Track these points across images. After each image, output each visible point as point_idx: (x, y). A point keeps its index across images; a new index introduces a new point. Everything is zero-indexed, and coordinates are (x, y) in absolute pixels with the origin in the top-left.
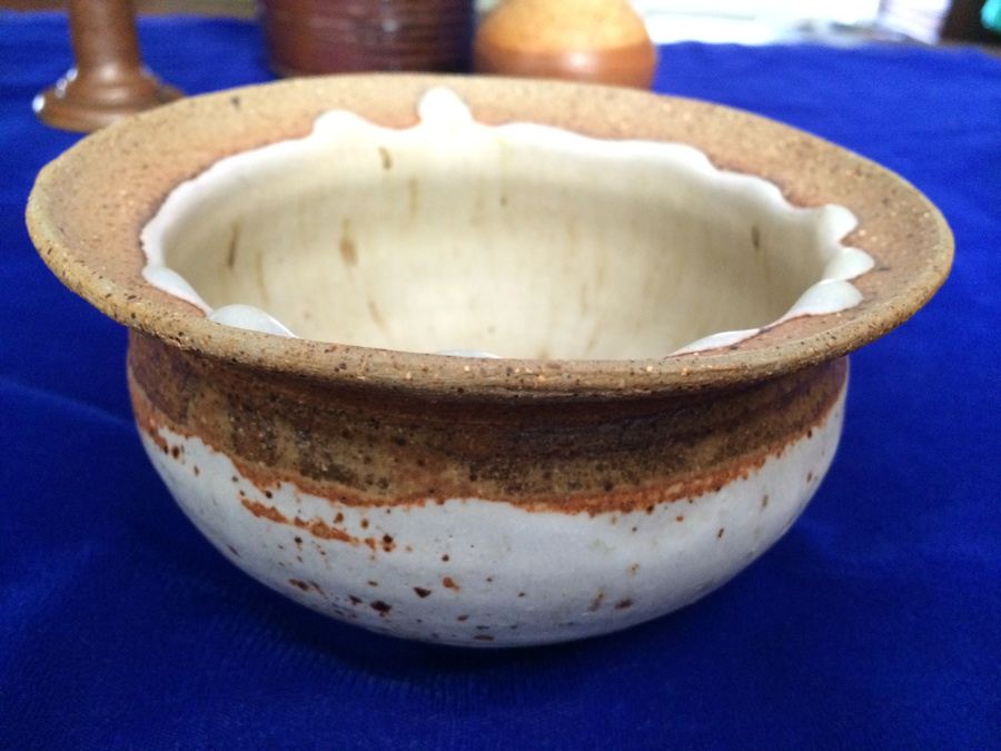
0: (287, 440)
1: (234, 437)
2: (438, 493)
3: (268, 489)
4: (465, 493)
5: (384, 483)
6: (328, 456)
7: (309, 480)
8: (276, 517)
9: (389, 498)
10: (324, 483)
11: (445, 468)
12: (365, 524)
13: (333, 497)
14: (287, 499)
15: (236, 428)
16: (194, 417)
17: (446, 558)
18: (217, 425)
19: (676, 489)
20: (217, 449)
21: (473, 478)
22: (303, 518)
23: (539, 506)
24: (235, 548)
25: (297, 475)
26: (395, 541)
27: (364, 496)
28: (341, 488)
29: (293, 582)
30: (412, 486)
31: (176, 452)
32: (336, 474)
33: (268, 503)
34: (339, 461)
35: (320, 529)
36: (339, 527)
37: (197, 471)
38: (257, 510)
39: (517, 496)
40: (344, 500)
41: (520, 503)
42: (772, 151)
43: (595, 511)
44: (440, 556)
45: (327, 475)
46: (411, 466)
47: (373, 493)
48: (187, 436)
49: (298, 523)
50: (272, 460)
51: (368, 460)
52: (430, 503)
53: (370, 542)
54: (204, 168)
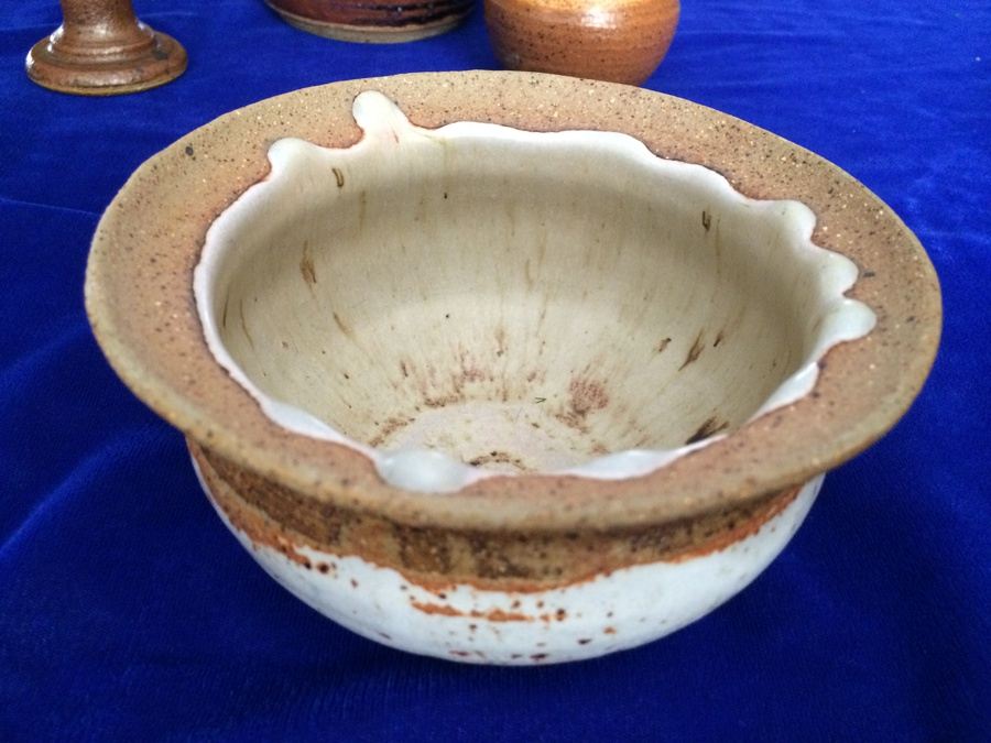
0: (462, 551)
1: (403, 555)
2: (606, 570)
3: (442, 591)
4: (628, 563)
5: (559, 572)
6: (504, 559)
7: (487, 581)
8: (450, 612)
9: (563, 581)
10: (502, 581)
11: (610, 548)
12: (541, 605)
13: (510, 590)
14: (463, 598)
15: (404, 547)
16: (349, 540)
17: (610, 615)
18: (380, 546)
19: (773, 510)
20: (381, 565)
21: (634, 550)
22: (480, 609)
23: (685, 557)
24: (387, 633)
25: (475, 578)
26: (568, 611)
27: (541, 585)
28: (518, 582)
29: (453, 652)
30: (584, 568)
31: (324, 569)
32: (514, 571)
33: (441, 603)
34: (515, 561)
35: (497, 616)
36: (516, 611)
37: (354, 584)
38: (430, 609)
39: (667, 555)
40: (523, 590)
41: (670, 560)
42: (702, 135)
43: (722, 548)
44: (605, 613)
45: (505, 575)
46: (583, 552)
47: (548, 581)
48: (340, 556)
49: (475, 614)
50: (447, 568)
51: (543, 556)
52: (600, 578)
53: (545, 618)
54: (201, 243)
